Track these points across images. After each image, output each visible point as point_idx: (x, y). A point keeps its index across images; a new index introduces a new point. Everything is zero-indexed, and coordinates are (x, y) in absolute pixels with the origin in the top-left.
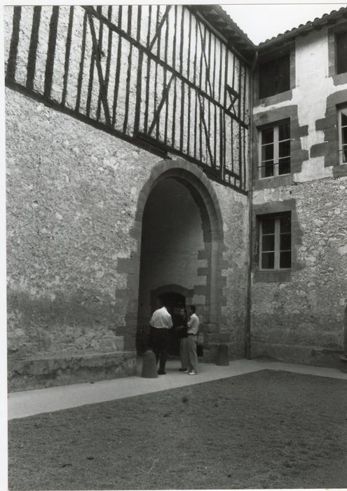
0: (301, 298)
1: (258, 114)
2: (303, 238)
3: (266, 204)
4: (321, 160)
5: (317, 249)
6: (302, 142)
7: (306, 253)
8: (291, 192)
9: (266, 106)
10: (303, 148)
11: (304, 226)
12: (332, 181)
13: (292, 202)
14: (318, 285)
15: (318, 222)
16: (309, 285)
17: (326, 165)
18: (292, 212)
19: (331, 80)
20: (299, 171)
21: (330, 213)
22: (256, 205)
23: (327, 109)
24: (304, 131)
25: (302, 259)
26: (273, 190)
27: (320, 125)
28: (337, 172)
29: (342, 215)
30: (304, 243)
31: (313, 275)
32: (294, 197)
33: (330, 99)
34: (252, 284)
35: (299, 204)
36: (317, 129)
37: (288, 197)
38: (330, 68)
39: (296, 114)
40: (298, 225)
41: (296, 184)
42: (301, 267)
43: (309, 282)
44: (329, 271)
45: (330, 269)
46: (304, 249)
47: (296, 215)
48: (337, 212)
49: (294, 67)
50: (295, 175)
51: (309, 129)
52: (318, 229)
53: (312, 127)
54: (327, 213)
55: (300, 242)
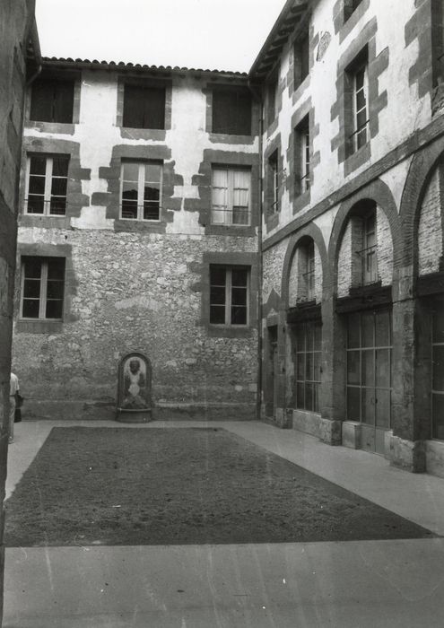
0: (74, 351)
1: (30, 138)
2: (78, 288)
3: (35, 244)
4: (103, 210)
5: (93, 301)
6: (82, 185)
7: (81, 305)
8: (66, 237)
9: (41, 131)
10: (83, 192)
11: (79, 275)
12: (113, 234)
13: (68, 248)
14: (92, 338)
15: (95, 273)
16: (83, 338)
17: (108, 216)
18: (68, 258)
19: (118, 130)
20: (78, 216)
21: (108, 266)
22: (22, 244)
23: (112, 159)
24: (86, 174)
25: (76, 310)
26: (45, 231)
27: (103, 173)
28: (119, 227)
29: (121, 270)
30: (79, 293)
31: (88, 328)
32: (70, 243)
33: (116, 149)
34: (14, 334)
35: (75, 251)
36: (101, 177)
37: (63, 241)
38: (118, 117)
39: (78, 153)
40: (72, 273)
41: (73, 229)
42: (74, 319)
43: (83, 335)
44: (104, 325)
45: (106, 322)
46: (79, 300)
47: (72, 262)
48: (116, 266)
49: (79, 100)
50: (72, 219)
51: (92, 174)
52: (95, 281)
53: (95, 173)
54: (105, 266)
55: (74, 292)
